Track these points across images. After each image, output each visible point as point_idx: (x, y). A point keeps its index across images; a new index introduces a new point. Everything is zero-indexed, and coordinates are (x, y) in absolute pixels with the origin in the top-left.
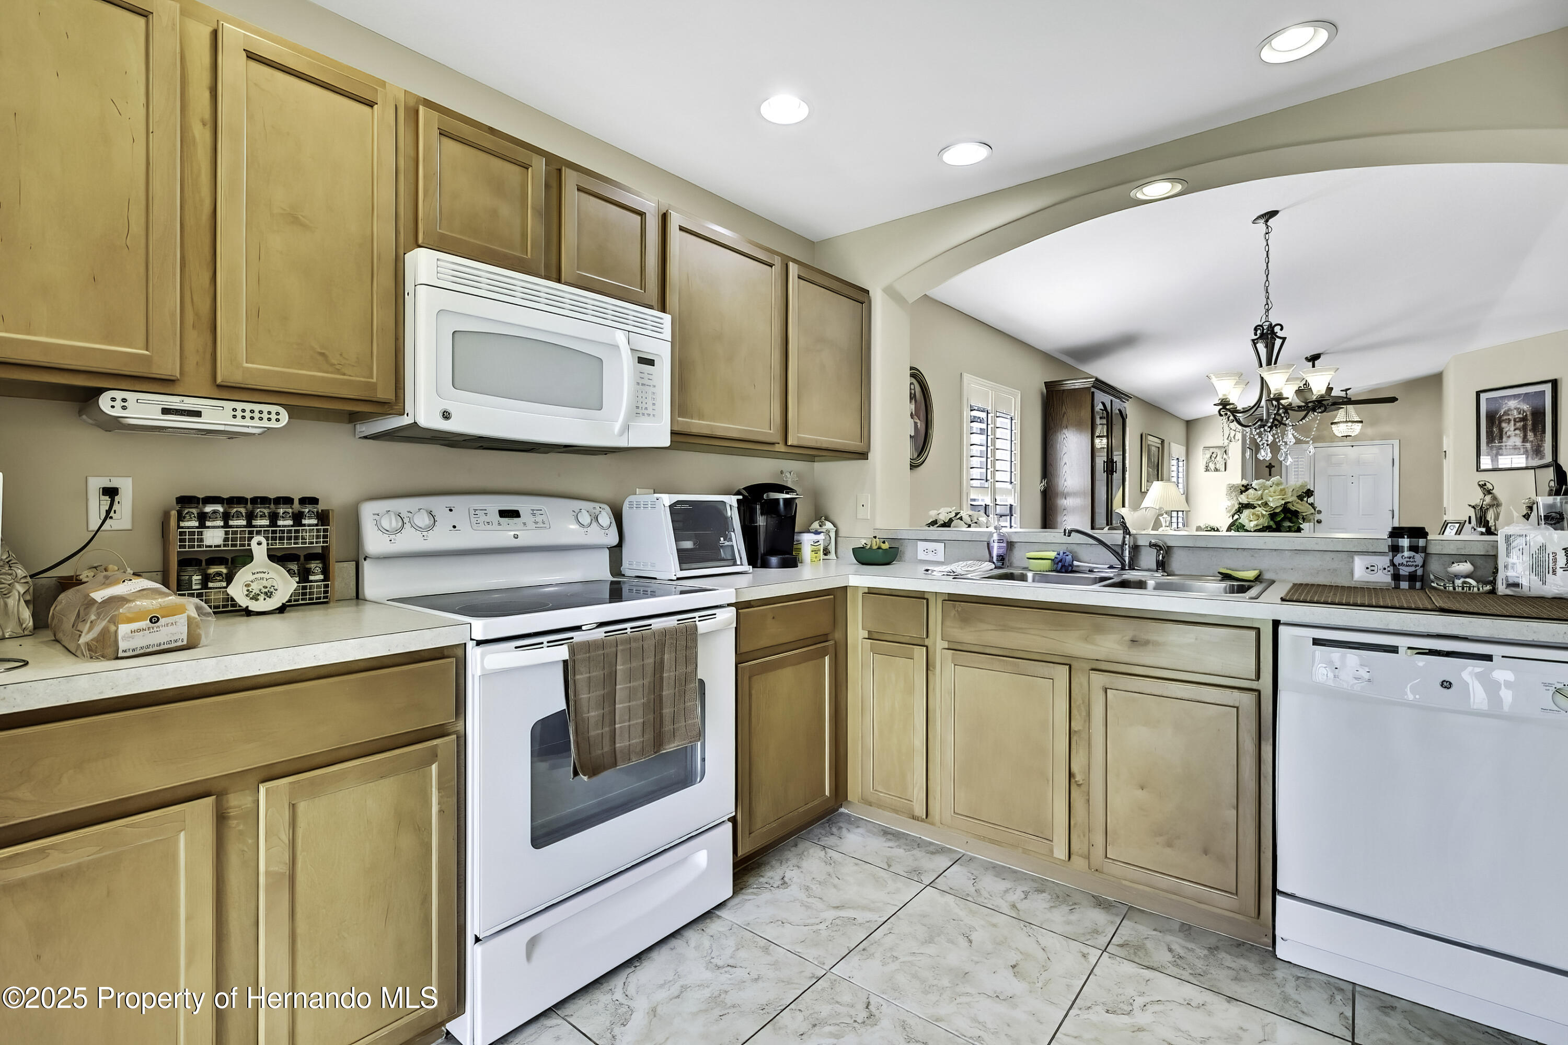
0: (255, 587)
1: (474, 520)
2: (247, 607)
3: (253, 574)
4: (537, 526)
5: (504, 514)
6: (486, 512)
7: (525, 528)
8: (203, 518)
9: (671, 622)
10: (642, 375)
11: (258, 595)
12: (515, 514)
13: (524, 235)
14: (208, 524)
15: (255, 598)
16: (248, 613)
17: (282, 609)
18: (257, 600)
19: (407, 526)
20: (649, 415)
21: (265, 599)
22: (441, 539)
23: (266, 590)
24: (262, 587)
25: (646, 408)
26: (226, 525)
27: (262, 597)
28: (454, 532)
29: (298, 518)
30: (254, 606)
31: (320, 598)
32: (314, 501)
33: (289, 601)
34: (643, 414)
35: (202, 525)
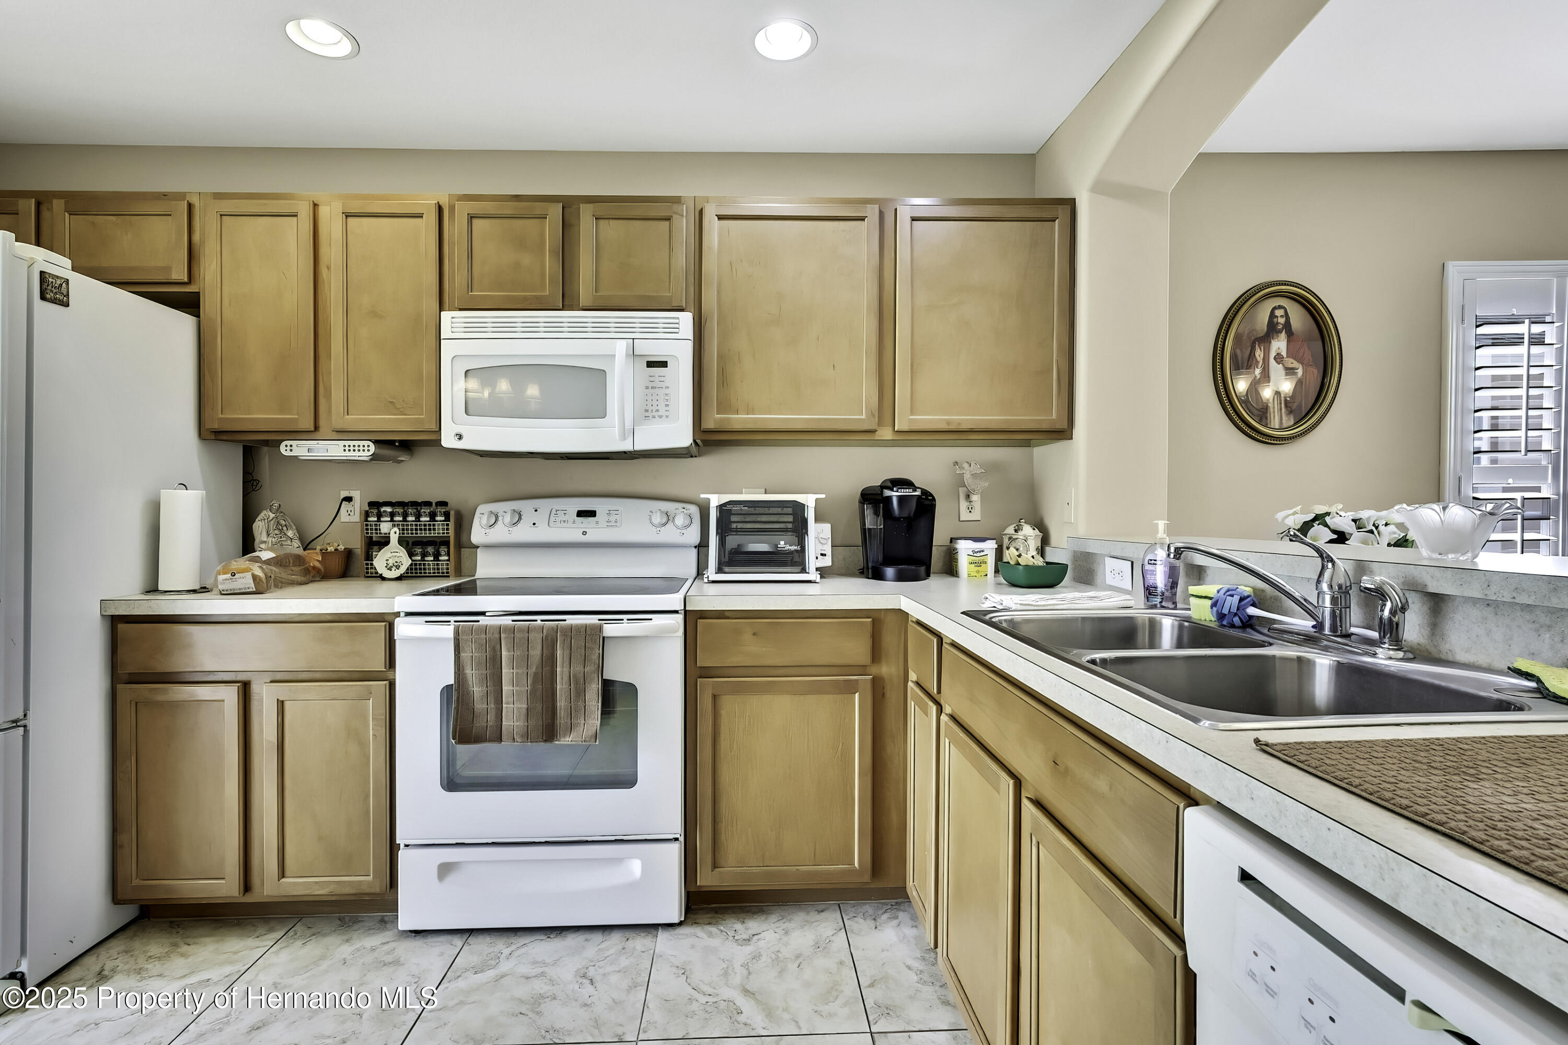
0: (391, 562)
1: (552, 519)
2: (382, 574)
3: (391, 553)
4: (608, 524)
5: (581, 514)
6: (565, 512)
7: (597, 526)
8: (379, 516)
9: (593, 620)
10: (652, 379)
11: (392, 567)
12: (592, 514)
13: (543, 275)
14: (382, 519)
15: (390, 569)
16: (383, 579)
17: (399, 578)
18: (391, 570)
19: (500, 522)
20: (661, 417)
21: (395, 570)
22: (523, 533)
23: (397, 564)
24: (394, 562)
25: (657, 410)
26: (392, 520)
27: (393, 569)
28: (534, 528)
29: (433, 516)
30: (387, 574)
31: (443, 573)
32: (443, 504)
33: (404, 574)
34: (654, 417)
35: (379, 520)
